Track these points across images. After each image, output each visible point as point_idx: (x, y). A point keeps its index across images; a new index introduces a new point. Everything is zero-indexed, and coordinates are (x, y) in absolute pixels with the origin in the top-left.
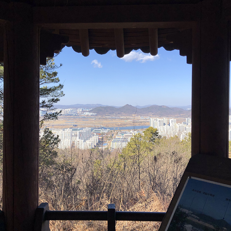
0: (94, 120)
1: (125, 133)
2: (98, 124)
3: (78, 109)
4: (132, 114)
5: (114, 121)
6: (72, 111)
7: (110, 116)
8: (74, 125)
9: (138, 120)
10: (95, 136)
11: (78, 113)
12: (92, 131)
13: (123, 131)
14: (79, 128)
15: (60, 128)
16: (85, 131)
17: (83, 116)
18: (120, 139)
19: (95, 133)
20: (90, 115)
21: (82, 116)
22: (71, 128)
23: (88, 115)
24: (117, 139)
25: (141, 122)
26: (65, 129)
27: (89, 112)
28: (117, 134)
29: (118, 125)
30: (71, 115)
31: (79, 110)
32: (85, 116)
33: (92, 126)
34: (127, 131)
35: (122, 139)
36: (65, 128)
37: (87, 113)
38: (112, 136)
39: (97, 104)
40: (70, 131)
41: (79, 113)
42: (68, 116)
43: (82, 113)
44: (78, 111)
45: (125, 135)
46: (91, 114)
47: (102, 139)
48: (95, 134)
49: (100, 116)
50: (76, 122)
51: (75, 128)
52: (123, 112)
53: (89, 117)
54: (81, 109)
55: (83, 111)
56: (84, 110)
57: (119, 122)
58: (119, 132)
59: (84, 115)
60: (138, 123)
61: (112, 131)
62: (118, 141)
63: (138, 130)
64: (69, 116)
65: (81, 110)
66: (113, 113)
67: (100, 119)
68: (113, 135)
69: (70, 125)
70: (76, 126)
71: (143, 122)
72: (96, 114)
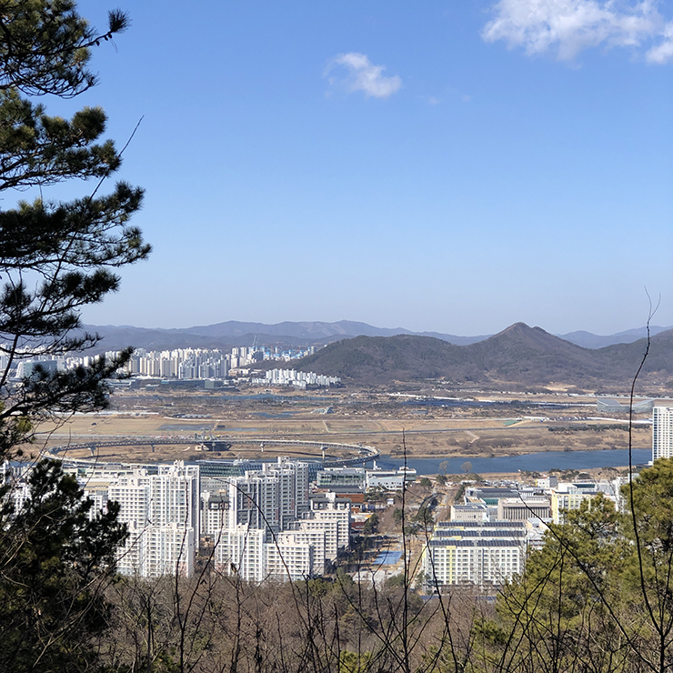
0: (324, 417)
1: (508, 492)
2: (350, 438)
3: (235, 351)
4: (547, 382)
5: (441, 423)
6: (196, 361)
7: (416, 390)
8: (208, 444)
9: (585, 416)
10: (330, 506)
11: (233, 372)
12: (312, 477)
13: (492, 480)
14: (236, 463)
15: (131, 461)
16: (273, 480)
17: (264, 391)
18: (475, 525)
19: (332, 488)
20: (302, 385)
21: (256, 392)
22: (192, 460)
23: (288, 387)
24: (462, 528)
25: (604, 428)
26: (161, 467)
27: (299, 366)
28: (459, 498)
29: (467, 447)
30: (193, 386)
31: (238, 357)
32: (274, 392)
33: (315, 451)
34: (517, 480)
35: (486, 524)
36: (160, 461)
37: (284, 376)
38: (430, 510)
39: (344, 324)
40: (189, 478)
41: (240, 375)
42: (174, 394)
43: (256, 372)
44: (234, 362)
45: (504, 502)
46: (309, 378)
47: (373, 525)
48: (331, 496)
49: (358, 395)
50: (221, 427)
51: (214, 458)
52: (493, 372)
53: (294, 398)
54: (252, 351)
55: (262, 365)
56: (266, 356)
57: (470, 427)
58: (469, 489)
59: (265, 386)
60: (584, 435)
61: (427, 483)
62: (464, 536)
63: (583, 476)
64: (183, 393)
65: (248, 359)
66: (437, 375)
67: (357, 406)
68: (435, 503)
69: (188, 443)
70: (221, 447)
71: (615, 427)
72: (334, 380)
